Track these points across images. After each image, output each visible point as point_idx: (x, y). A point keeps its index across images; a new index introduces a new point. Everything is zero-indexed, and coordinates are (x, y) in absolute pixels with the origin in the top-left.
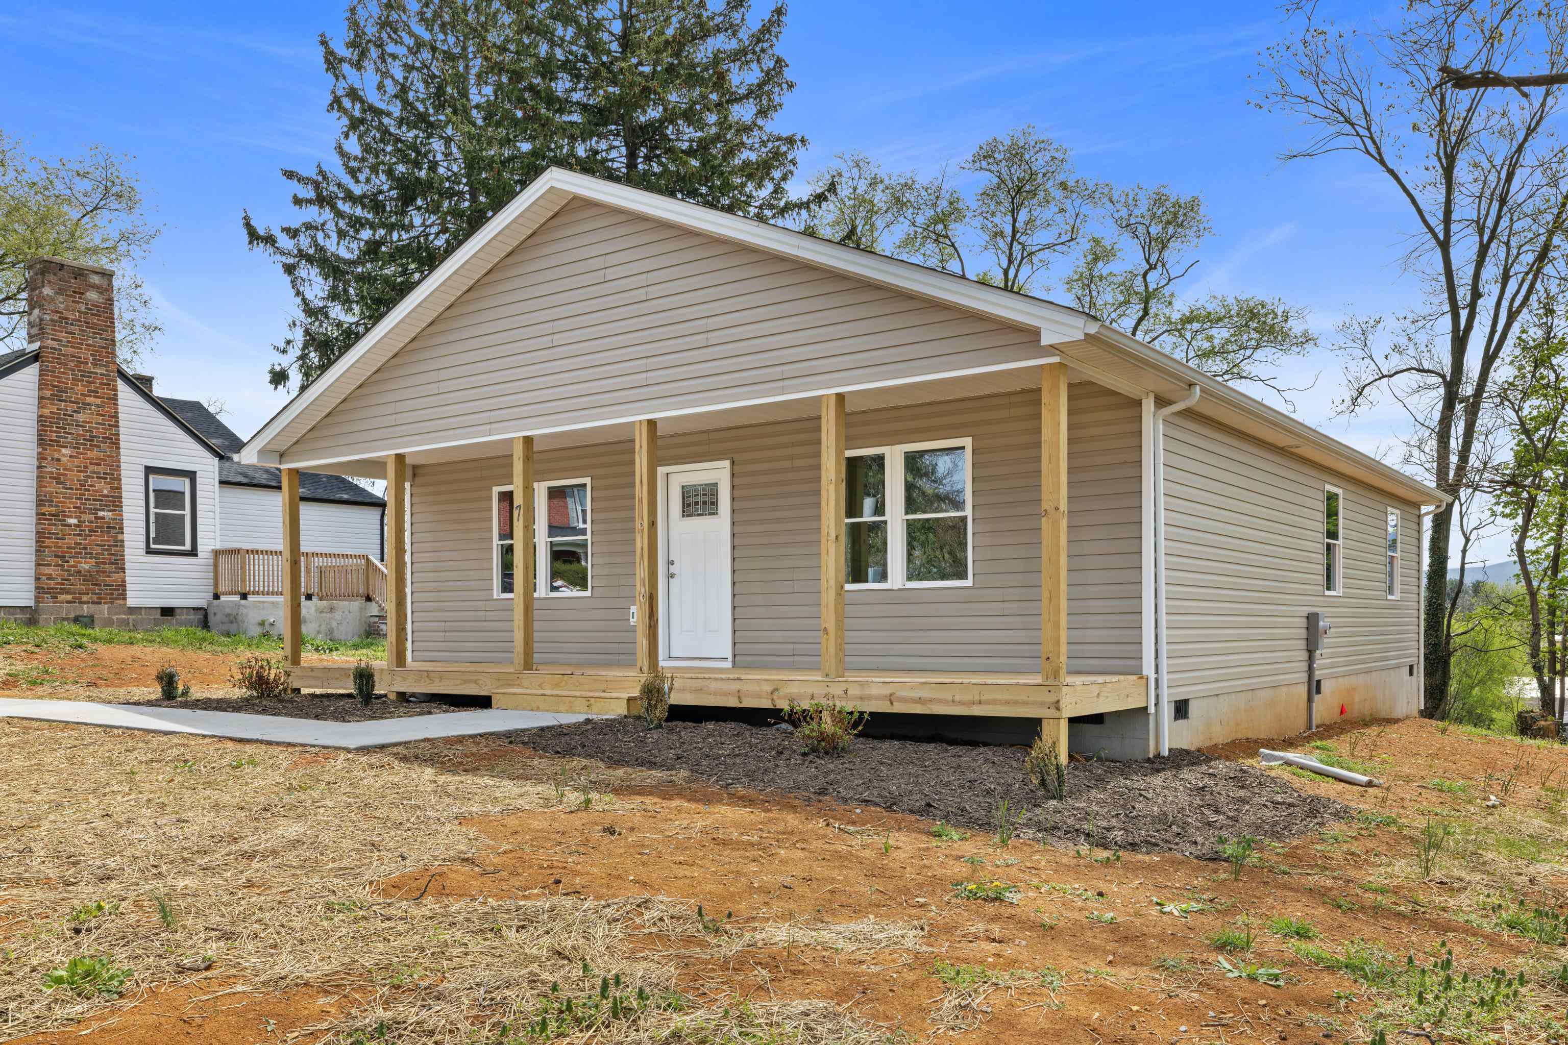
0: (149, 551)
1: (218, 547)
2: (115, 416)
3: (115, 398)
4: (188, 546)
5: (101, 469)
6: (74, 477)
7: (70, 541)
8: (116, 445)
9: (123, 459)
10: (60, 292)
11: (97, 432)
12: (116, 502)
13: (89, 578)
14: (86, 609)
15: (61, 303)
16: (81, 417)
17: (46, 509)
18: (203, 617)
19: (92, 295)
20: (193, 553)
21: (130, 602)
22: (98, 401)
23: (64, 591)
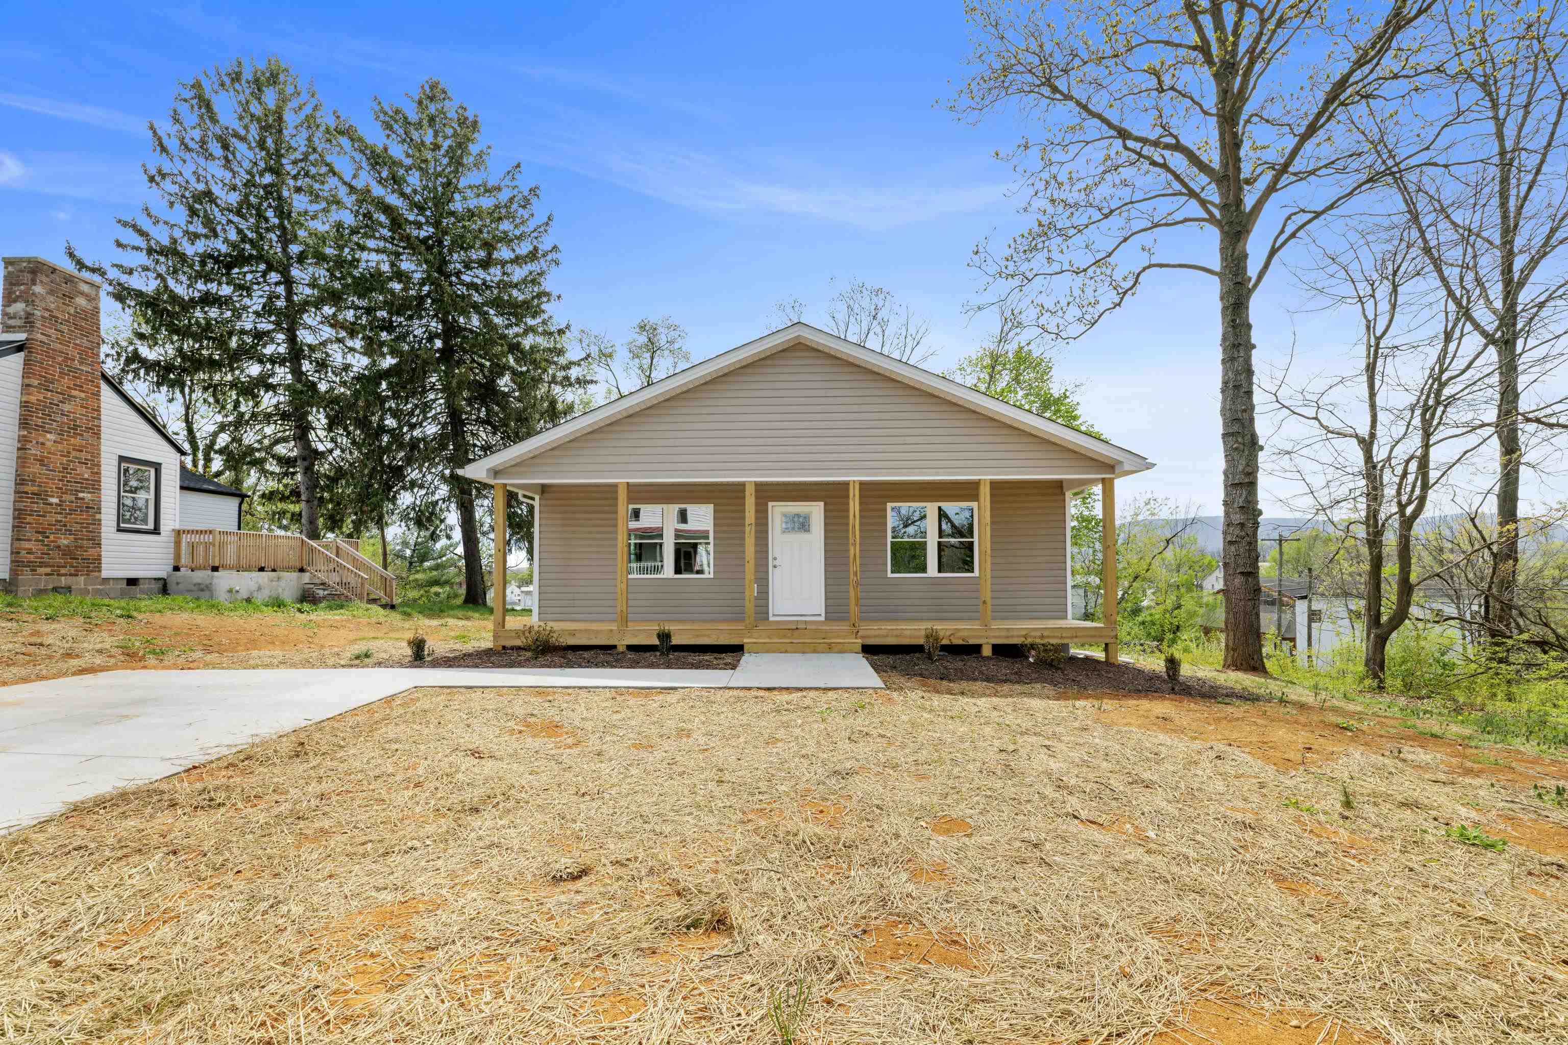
0: (120, 530)
1: (177, 527)
2: (98, 410)
3: (97, 395)
4: (151, 526)
5: (83, 455)
6: (58, 461)
7: (51, 518)
8: (97, 435)
9: (103, 448)
10: (51, 292)
11: (82, 422)
12: (95, 485)
13: (68, 553)
14: (63, 581)
15: (52, 302)
16: (66, 407)
17: (29, 488)
18: (164, 587)
19: (81, 301)
20: (156, 531)
21: (105, 574)
22: (83, 395)
23: (43, 565)
